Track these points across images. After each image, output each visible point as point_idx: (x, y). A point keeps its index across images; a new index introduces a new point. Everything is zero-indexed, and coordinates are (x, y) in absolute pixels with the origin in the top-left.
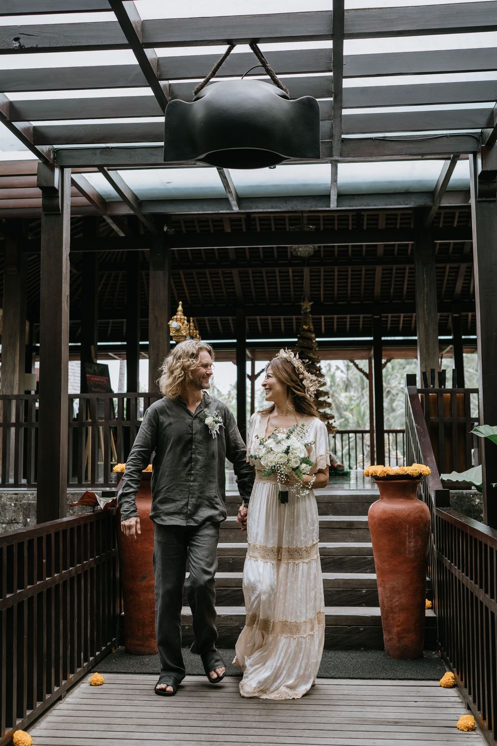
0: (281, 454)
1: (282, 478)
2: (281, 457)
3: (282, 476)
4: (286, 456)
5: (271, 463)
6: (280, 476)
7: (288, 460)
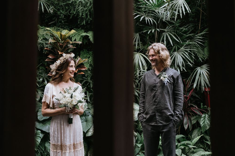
0: (69, 98)
1: (68, 109)
2: (69, 99)
3: (68, 108)
4: (71, 99)
5: (64, 102)
6: (67, 108)
7: (72, 101)
